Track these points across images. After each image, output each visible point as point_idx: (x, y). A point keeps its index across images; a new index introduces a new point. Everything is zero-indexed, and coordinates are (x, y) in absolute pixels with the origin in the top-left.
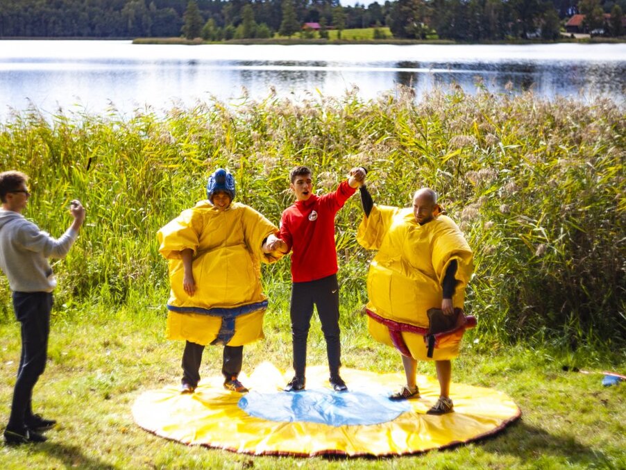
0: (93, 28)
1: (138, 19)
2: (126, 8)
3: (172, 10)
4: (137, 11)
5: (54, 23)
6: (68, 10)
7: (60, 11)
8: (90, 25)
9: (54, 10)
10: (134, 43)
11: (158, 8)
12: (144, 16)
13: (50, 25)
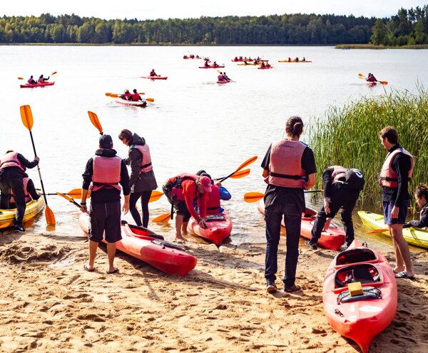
0: (287, 37)
1: (318, 32)
2: (310, 24)
3: (342, 25)
4: (317, 26)
5: (261, 34)
6: (271, 26)
7: (266, 26)
8: (285, 36)
9: (262, 26)
10: (336, 48)
11: (331, 24)
12: (322, 30)
13: (259, 36)
